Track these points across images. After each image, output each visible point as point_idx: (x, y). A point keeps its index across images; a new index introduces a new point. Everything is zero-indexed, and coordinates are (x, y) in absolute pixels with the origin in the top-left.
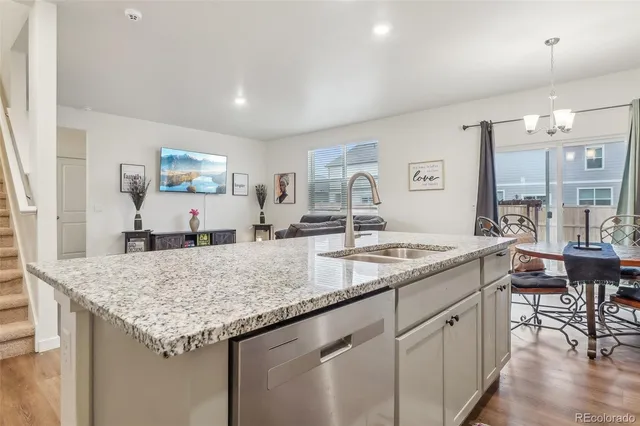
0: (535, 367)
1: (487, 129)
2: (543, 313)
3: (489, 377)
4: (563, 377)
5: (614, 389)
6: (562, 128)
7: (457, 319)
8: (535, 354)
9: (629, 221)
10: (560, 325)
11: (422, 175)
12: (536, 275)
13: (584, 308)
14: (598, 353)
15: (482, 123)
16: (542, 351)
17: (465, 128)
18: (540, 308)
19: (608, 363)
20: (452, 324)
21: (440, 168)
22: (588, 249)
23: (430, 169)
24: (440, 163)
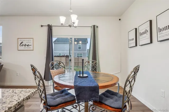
1: (50, 28)
9: (91, 62)
11: (24, 44)
15: (48, 25)
17: (42, 26)
21: (32, 41)
22: (83, 77)
23: (28, 41)
24: (32, 39)
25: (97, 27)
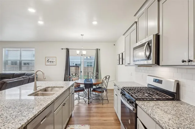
0: (78, 109)
1: (68, 50)
2: (80, 96)
3: (70, 114)
4: (84, 109)
5: (92, 109)
6: (84, 55)
7: (65, 104)
8: (78, 106)
9: (95, 73)
10: (83, 98)
11: (50, 61)
12: (79, 87)
13: (87, 93)
14: (90, 102)
15: (67, 49)
16: (80, 104)
17: (62, 49)
18: (80, 95)
19: (91, 104)
20: (64, 105)
21: (55, 59)
22: (88, 81)
23: (52, 59)
24: (55, 58)
25: (99, 50)
